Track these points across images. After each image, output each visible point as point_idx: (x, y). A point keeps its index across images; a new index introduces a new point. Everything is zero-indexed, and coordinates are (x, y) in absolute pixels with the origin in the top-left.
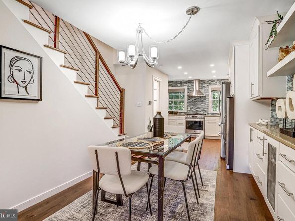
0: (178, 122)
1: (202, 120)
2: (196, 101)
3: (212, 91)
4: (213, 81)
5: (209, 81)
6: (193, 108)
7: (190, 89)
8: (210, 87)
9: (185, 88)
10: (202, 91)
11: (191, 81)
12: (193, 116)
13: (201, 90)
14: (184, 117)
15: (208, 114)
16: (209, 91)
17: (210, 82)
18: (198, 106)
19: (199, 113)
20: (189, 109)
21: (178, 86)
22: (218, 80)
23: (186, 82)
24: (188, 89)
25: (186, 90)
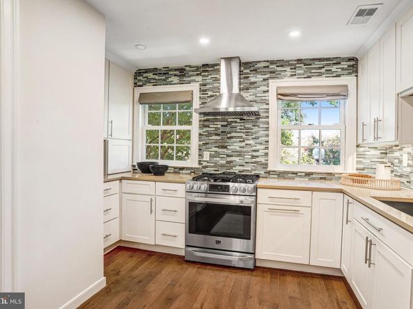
0: (162, 203)
1: (247, 201)
2: (228, 129)
3: (281, 95)
4: (281, 63)
5: (272, 62)
6: (217, 155)
7: (209, 92)
8: (274, 84)
9: (194, 87)
10: (248, 96)
11: (213, 66)
12: (212, 188)
13: (244, 94)
14: (181, 189)
15: (269, 173)
16: (272, 97)
17: (275, 67)
18: (235, 146)
19: (236, 170)
20: (206, 156)
21: (170, 83)
22: (299, 61)
23: (198, 68)
24: (203, 91)
25: (197, 95)
